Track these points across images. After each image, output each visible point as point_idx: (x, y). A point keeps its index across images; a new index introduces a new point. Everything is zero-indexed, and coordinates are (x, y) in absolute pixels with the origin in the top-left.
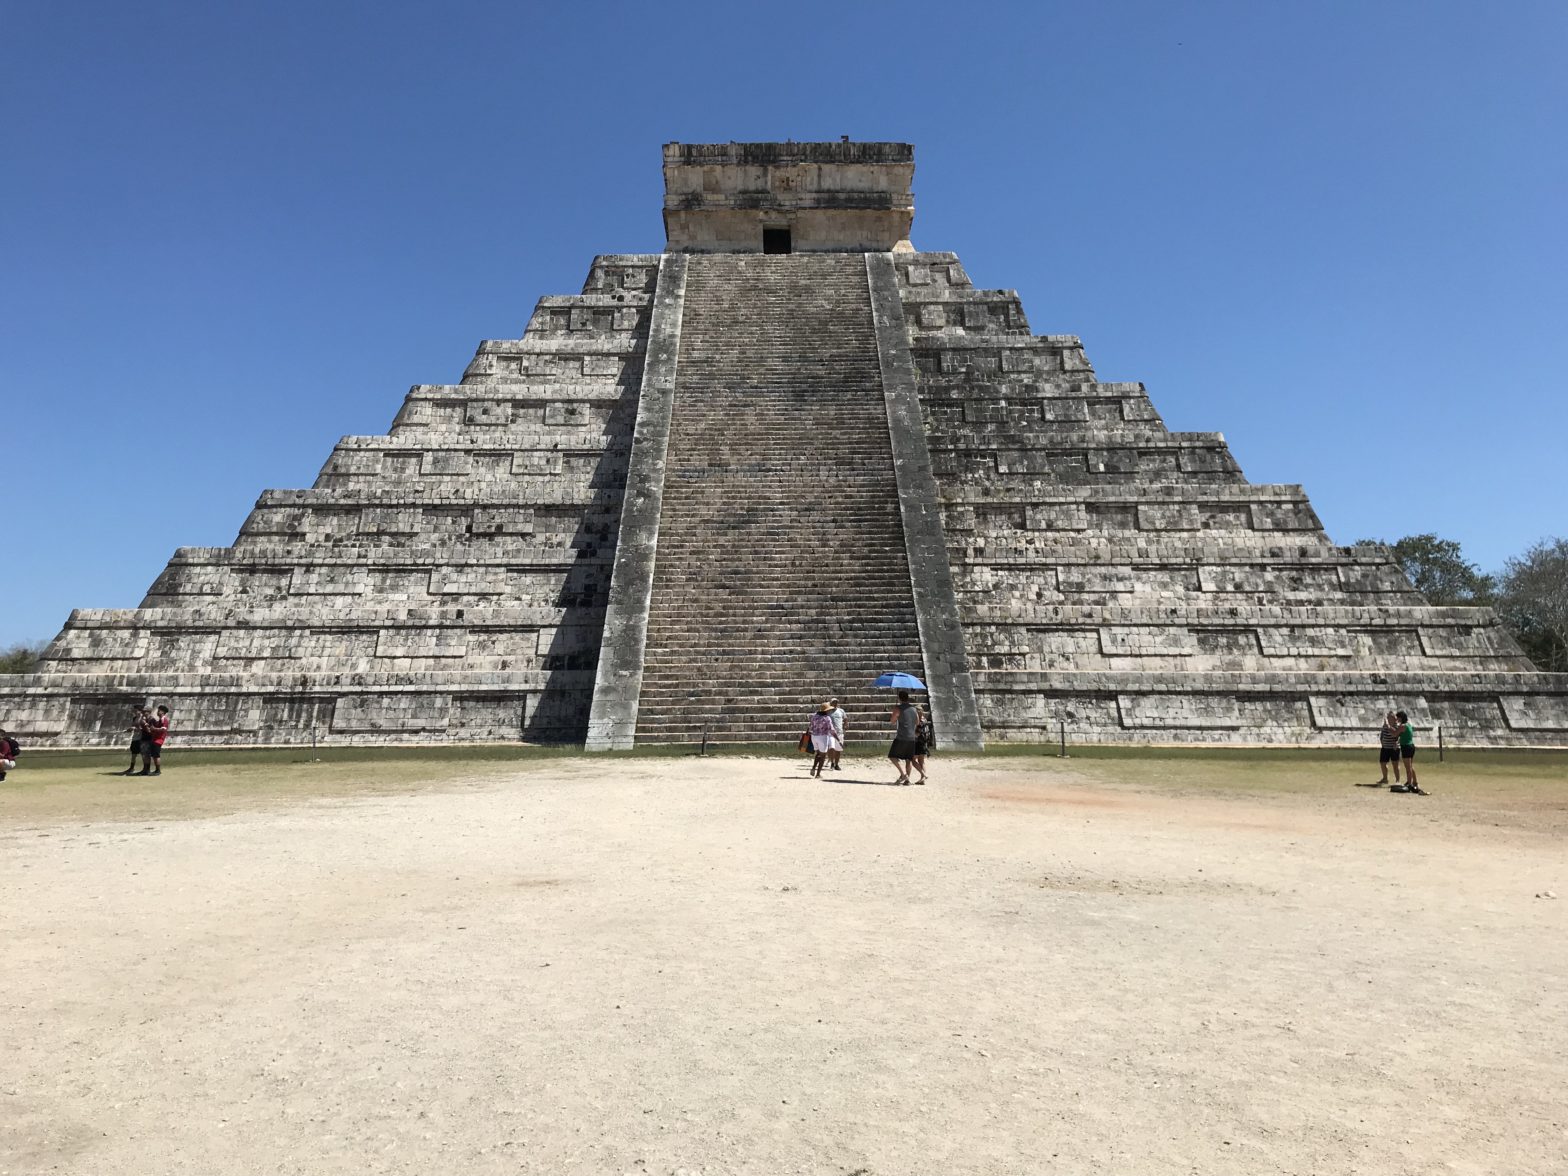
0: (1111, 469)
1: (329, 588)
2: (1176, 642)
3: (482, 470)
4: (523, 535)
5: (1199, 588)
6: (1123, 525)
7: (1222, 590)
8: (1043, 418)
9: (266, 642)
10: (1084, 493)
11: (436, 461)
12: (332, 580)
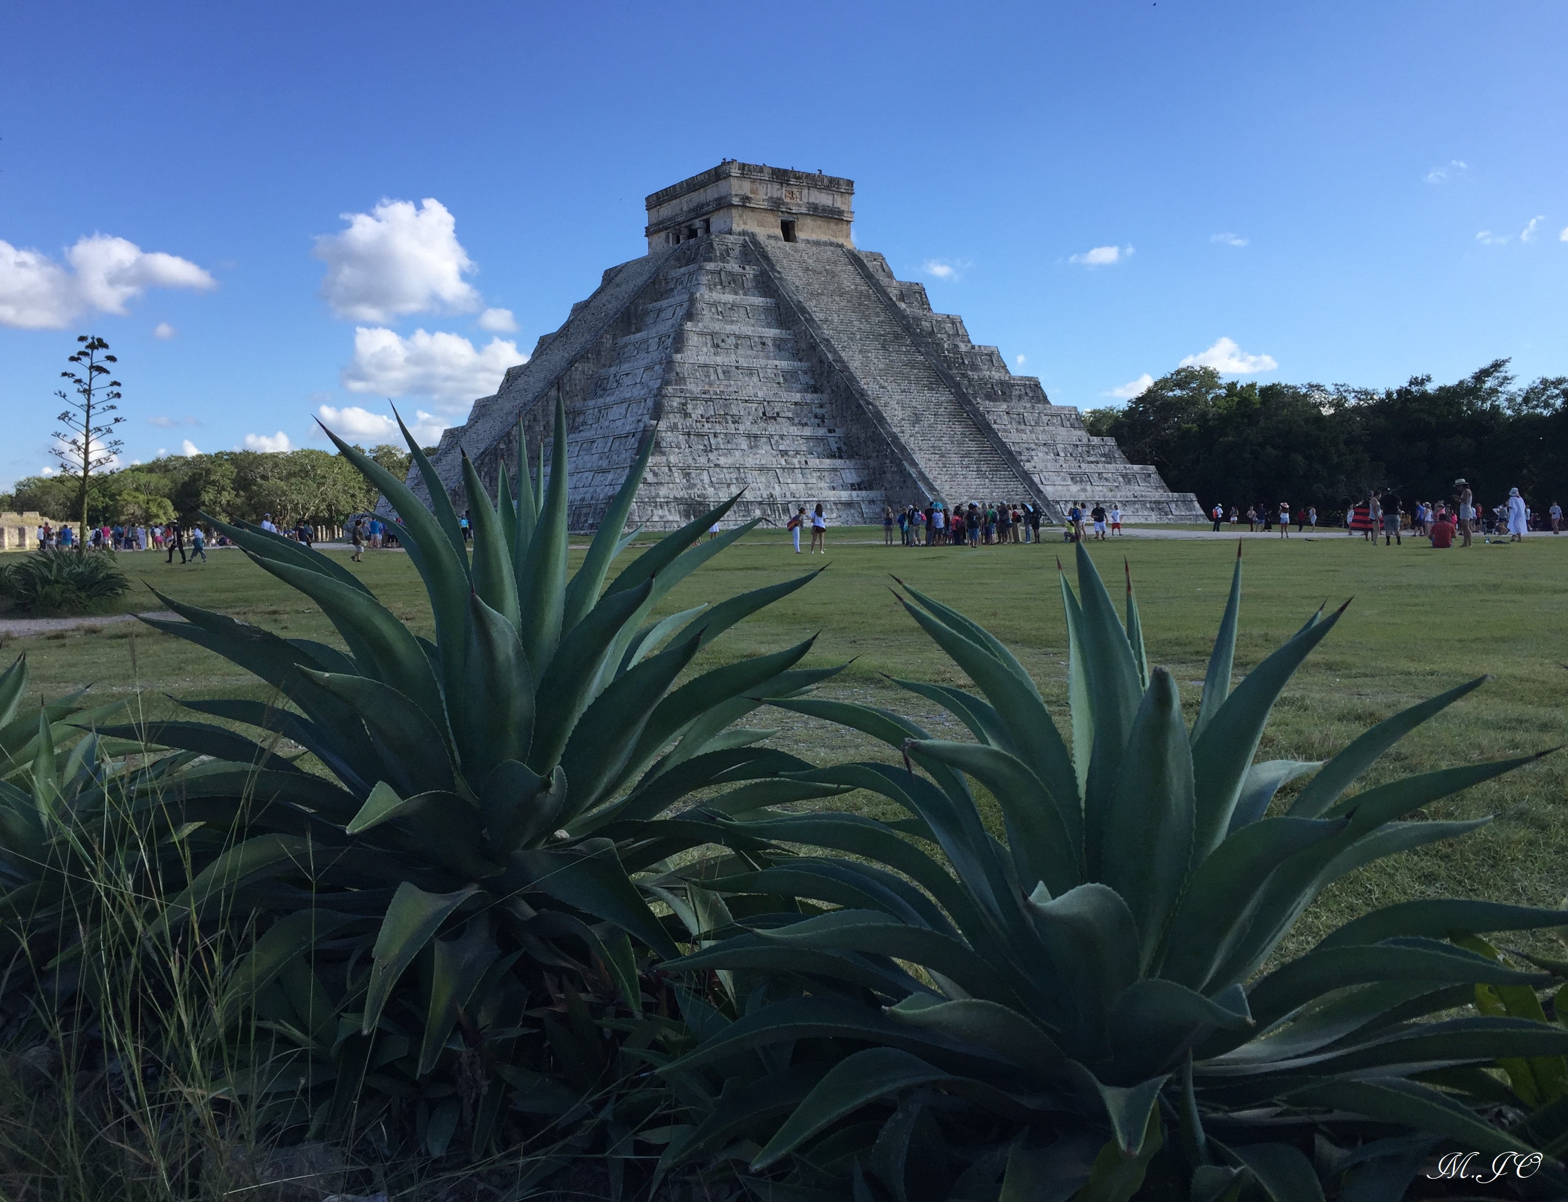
0: (1003, 393)
1: (730, 446)
2: (1065, 480)
3: (746, 379)
4: (788, 418)
5: (1058, 455)
6: (1019, 423)
7: (1066, 456)
8: (963, 362)
9: (731, 475)
10: (1004, 406)
11: (724, 372)
12: (728, 442)
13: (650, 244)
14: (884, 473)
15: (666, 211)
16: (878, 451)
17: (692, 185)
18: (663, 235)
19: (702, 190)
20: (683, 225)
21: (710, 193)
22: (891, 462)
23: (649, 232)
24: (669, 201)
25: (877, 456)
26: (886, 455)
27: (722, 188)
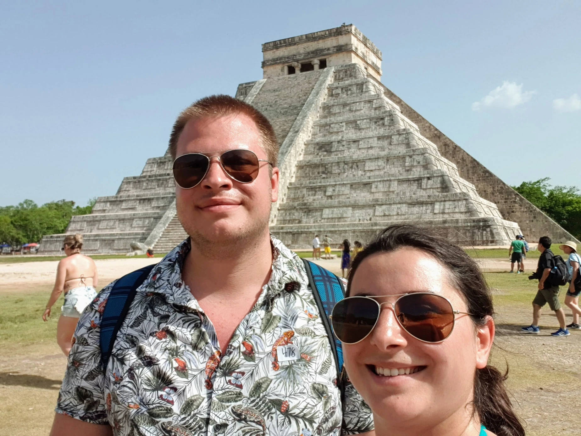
13: (264, 72)
14: (513, 212)
15: (282, 52)
16: (505, 199)
17: (311, 38)
18: (279, 67)
19: (321, 41)
20: (300, 62)
21: (331, 43)
22: (521, 206)
23: (264, 64)
24: (286, 46)
25: (505, 202)
26: (515, 202)
27: (342, 40)
